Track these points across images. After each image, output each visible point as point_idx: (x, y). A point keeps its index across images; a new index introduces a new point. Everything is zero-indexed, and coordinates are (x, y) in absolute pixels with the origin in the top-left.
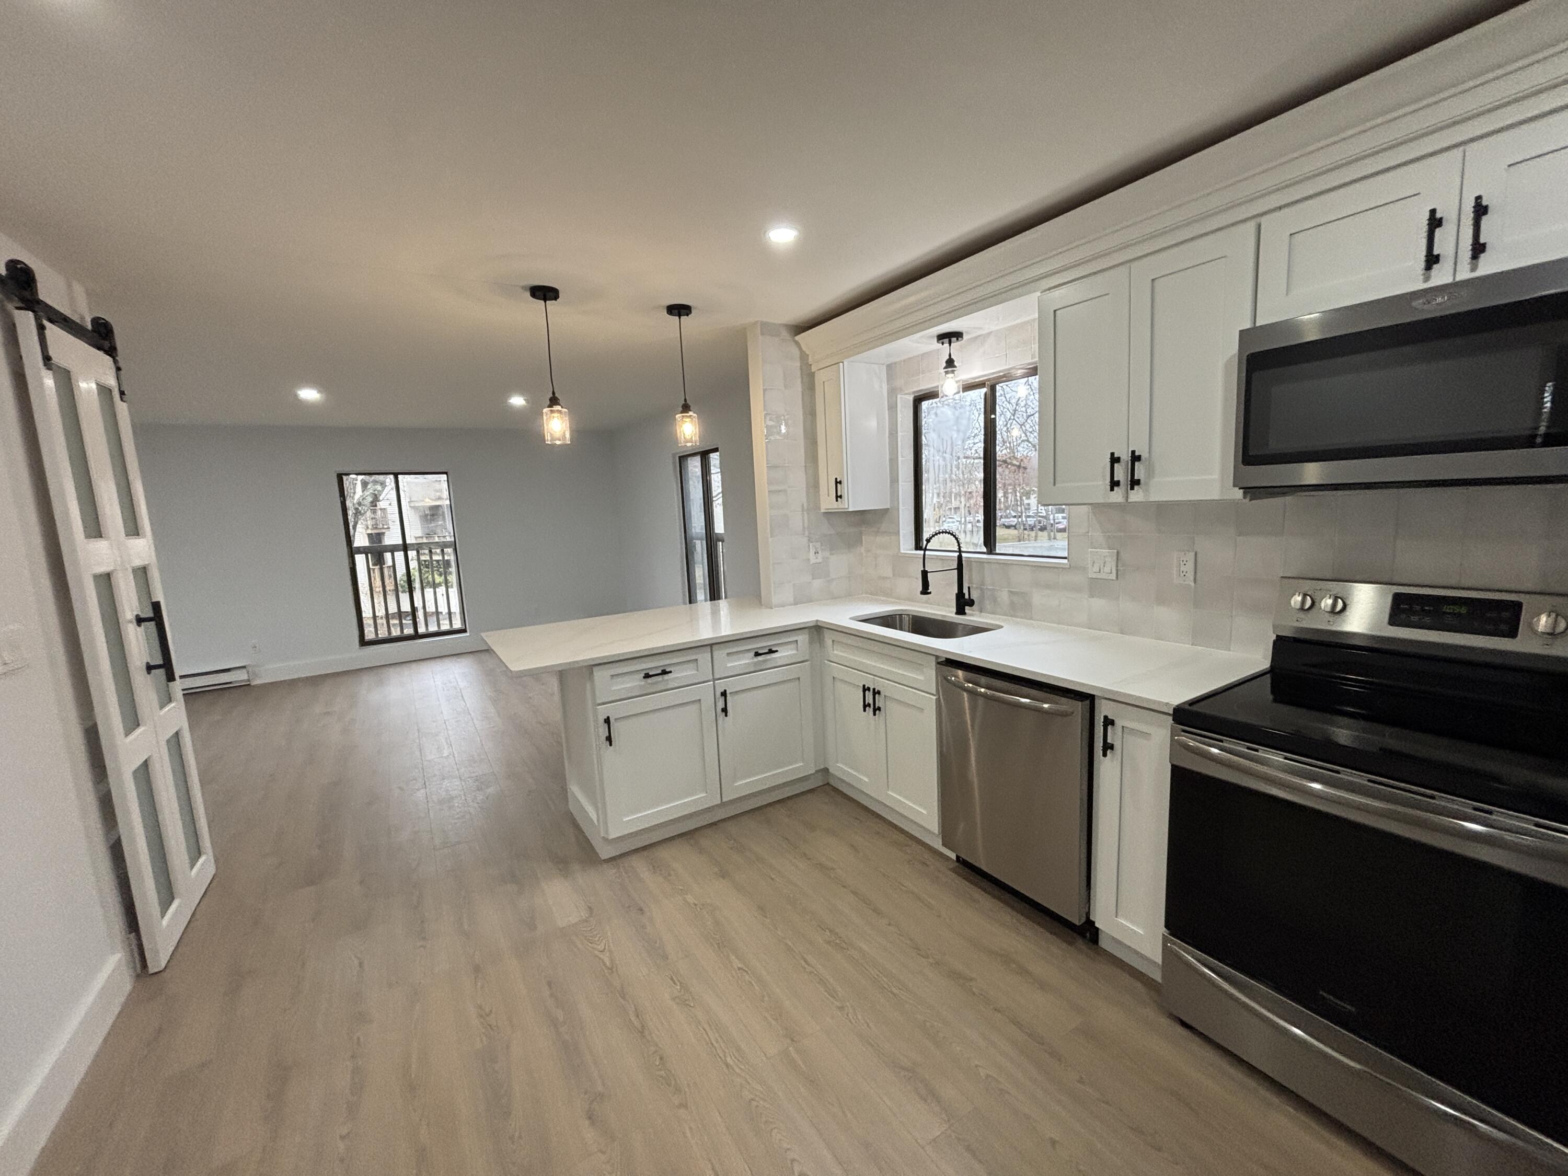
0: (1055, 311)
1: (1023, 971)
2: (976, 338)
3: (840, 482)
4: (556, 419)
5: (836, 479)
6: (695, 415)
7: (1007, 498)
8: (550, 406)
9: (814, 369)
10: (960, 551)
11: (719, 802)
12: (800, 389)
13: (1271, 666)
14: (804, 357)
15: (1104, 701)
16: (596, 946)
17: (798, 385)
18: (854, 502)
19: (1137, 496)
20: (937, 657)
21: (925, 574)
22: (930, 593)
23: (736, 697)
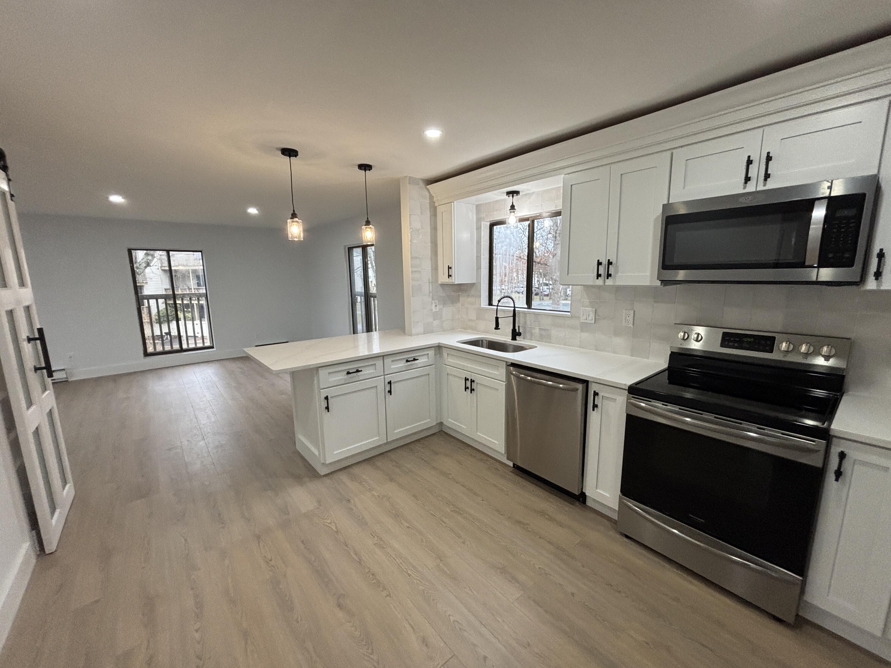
0: (571, 185)
1: (551, 519)
2: (526, 194)
3: (451, 268)
4: (295, 226)
5: (449, 266)
6: (373, 227)
7: (518, 277)
8: (292, 218)
9: (436, 204)
10: (514, 307)
11: (386, 442)
12: (429, 215)
13: (668, 366)
14: (431, 197)
15: (593, 384)
16: (326, 521)
17: (428, 213)
18: (457, 279)
19: (609, 282)
20: (507, 362)
21: (497, 319)
22: (499, 329)
23: (397, 384)
